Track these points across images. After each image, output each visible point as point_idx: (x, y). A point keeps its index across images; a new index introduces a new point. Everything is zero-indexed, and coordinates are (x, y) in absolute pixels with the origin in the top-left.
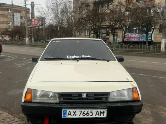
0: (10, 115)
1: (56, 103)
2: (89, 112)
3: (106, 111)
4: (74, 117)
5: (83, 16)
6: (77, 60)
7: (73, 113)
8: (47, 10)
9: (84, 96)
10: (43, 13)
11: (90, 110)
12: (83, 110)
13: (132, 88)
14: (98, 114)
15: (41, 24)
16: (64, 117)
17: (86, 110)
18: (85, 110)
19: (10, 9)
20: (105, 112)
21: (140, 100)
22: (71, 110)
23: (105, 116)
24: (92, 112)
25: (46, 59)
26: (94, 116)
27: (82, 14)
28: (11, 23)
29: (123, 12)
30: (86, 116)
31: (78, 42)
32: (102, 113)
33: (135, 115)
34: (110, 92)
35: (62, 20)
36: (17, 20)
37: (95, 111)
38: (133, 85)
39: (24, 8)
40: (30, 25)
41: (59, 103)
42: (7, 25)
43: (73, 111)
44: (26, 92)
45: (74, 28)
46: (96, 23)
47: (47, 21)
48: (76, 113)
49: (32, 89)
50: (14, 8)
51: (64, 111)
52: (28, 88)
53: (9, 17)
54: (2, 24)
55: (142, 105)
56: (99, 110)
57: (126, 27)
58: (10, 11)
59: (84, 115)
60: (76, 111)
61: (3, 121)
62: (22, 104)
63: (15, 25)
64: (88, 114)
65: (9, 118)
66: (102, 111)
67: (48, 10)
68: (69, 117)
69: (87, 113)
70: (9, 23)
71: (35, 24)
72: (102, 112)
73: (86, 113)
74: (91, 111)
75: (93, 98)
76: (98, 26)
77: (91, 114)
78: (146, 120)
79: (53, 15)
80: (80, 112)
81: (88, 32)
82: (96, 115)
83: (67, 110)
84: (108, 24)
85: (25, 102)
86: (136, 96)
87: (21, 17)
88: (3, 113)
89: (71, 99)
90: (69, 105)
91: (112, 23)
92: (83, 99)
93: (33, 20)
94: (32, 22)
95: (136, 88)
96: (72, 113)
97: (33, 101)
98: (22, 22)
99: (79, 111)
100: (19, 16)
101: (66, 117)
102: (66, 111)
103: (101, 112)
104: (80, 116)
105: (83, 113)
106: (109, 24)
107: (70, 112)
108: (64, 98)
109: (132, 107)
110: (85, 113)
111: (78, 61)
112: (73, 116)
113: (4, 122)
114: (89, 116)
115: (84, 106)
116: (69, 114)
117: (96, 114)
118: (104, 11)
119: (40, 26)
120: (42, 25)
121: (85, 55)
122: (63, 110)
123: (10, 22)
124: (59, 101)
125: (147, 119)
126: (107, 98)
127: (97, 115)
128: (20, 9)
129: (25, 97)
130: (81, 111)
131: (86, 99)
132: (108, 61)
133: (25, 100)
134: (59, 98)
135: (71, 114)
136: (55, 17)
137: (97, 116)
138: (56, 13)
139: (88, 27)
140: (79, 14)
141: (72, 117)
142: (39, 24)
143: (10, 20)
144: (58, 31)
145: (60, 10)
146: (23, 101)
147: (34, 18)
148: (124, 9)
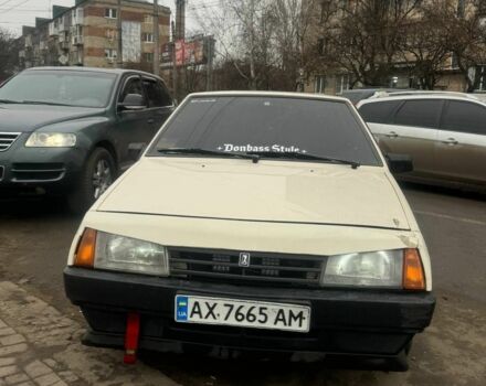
0: (51, 308)
1: (161, 277)
2: (255, 312)
3: (307, 312)
4: (210, 321)
5: (333, 31)
6: (254, 157)
7: (208, 311)
8: (220, 13)
9: (245, 261)
10: (208, 24)
11: (258, 305)
12: (237, 304)
13: (404, 249)
14: (284, 320)
15: (200, 59)
16: (178, 318)
17: (247, 305)
18: (242, 304)
19: (114, 11)
20: (304, 315)
21: (429, 288)
22: (202, 301)
23: (305, 327)
24: (264, 311)
25: (165, 152)
26: (270, 325)
27: (327, 24)
28: (115, 53)
29: (467, 18)
30: (245, 323)
31: (267, 104)
32: (295, 319)
33: (412, 335)
34: (326, 258)
35: (265, 44)
36: (131, 42)
37: (272, 309)
38: (406, 242)
39: (152, 7)
40: (170, 61)
41: (169, 277)
42: (102, 59)
43: (207, 304)
44: (81, 238)
45: (301, 71)
46: (374, 54)
47: (218, 49)
48: (215, 312)
49: (96, 231)
50: (122, 9)
51: (179, 300)
52: (86, 228)
53: (109, 33)
54: (89, 55)
55: (433, 305)
56: (287, 308)
57: (478, 69)
58: (114, 15)
59: (240, 317)
60: (215, 305)
61: (27, 321)
62: (67, 270)
63: (124, 60)
64: (251, 318)
65: (47, 315)
66: (296, 310)
67: (222, 12)
68: (196, 319)
69: (249, 314)
70: (108, 52)
71: (183, 59)
72: (296, 314)
73: (245, 314)
74: (261, 309)
75: (277, 273)
76: (382, 66)
77: (262, 318)
78: (465, 365)
79: (236, 31)
80: (228, 308)
81: (345, 83)
82: (275, 323)
83: (190, 300)
84: (411, 57)
85: (75, 266)
86: (413, 275)
87: (144, 36)
88: (34, 302)
89: (209, 268)
90: (199, 284)
91: (425, 55)
92: (239, 270)
93: (178, 46)
94: (175, 51)
95: (417, 250)
96: (205, 311)
97: (96, 265)
98: (147, 50)
99: (226, 305)
100: (139, 31)
101: (185, 318)
102: (186, 300)
103: (291, 314)
104: (226, 319)
105: (237, 313)
106: (415, 59)
107: (196, 304)
108: (188, 264)
109: (396, 307)
110: (244, 311)
111: (255, 161)
112: (206, 317)
113: (30, 323)
114: (256, 324)
115: (241, 291)
116: (193, 312)
117: (277, 319)
118: (402, 15)
119: (198, 63)
120: (205, 60)
121: (280, 144)
122: (177, 296)
123: (111, 50)
124: (172, 272)
125: (469, 361)
126: (317, 275)
127: (279, 322)
128: (141, 11)
129: (76, 252)
130: (232, 307)
131: (248, 271)
132: (355, 166)
133: (75, 261)
134: (171, 262)
135: (199, 312)
136: (244, 36)
137: (280, 326)
138: (245, 22)
139: (344, 65)
140: (320, 25)
141: (203, 321)
142: (196, 59)
143: (112, 44)
144: (252, 80)
145: (259, 14)
146: (70, 262)
147: (183, 38)
148: (474, 9)
